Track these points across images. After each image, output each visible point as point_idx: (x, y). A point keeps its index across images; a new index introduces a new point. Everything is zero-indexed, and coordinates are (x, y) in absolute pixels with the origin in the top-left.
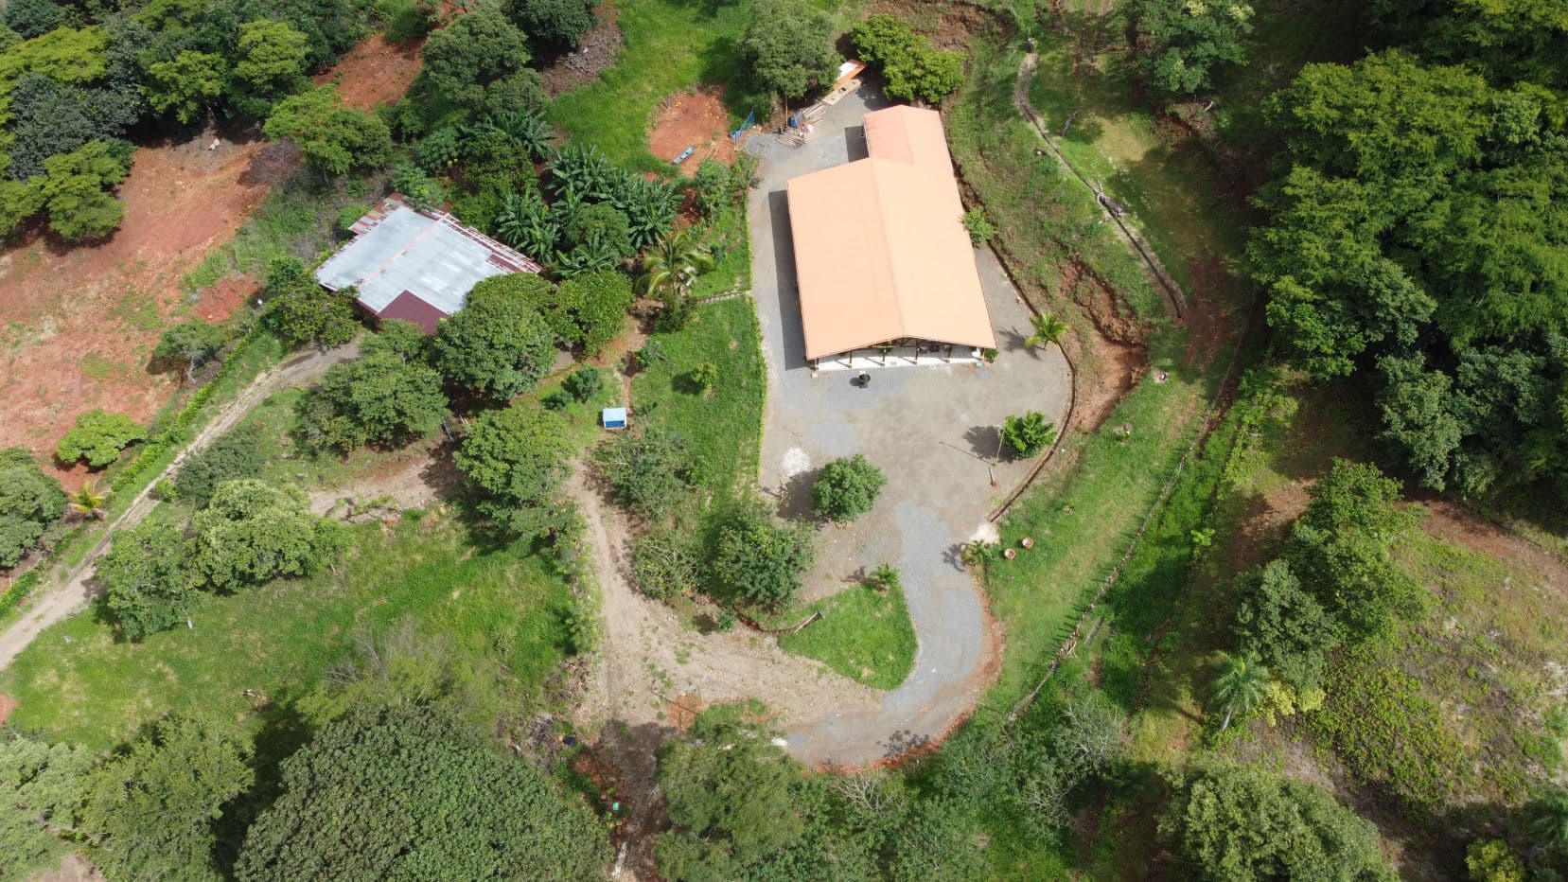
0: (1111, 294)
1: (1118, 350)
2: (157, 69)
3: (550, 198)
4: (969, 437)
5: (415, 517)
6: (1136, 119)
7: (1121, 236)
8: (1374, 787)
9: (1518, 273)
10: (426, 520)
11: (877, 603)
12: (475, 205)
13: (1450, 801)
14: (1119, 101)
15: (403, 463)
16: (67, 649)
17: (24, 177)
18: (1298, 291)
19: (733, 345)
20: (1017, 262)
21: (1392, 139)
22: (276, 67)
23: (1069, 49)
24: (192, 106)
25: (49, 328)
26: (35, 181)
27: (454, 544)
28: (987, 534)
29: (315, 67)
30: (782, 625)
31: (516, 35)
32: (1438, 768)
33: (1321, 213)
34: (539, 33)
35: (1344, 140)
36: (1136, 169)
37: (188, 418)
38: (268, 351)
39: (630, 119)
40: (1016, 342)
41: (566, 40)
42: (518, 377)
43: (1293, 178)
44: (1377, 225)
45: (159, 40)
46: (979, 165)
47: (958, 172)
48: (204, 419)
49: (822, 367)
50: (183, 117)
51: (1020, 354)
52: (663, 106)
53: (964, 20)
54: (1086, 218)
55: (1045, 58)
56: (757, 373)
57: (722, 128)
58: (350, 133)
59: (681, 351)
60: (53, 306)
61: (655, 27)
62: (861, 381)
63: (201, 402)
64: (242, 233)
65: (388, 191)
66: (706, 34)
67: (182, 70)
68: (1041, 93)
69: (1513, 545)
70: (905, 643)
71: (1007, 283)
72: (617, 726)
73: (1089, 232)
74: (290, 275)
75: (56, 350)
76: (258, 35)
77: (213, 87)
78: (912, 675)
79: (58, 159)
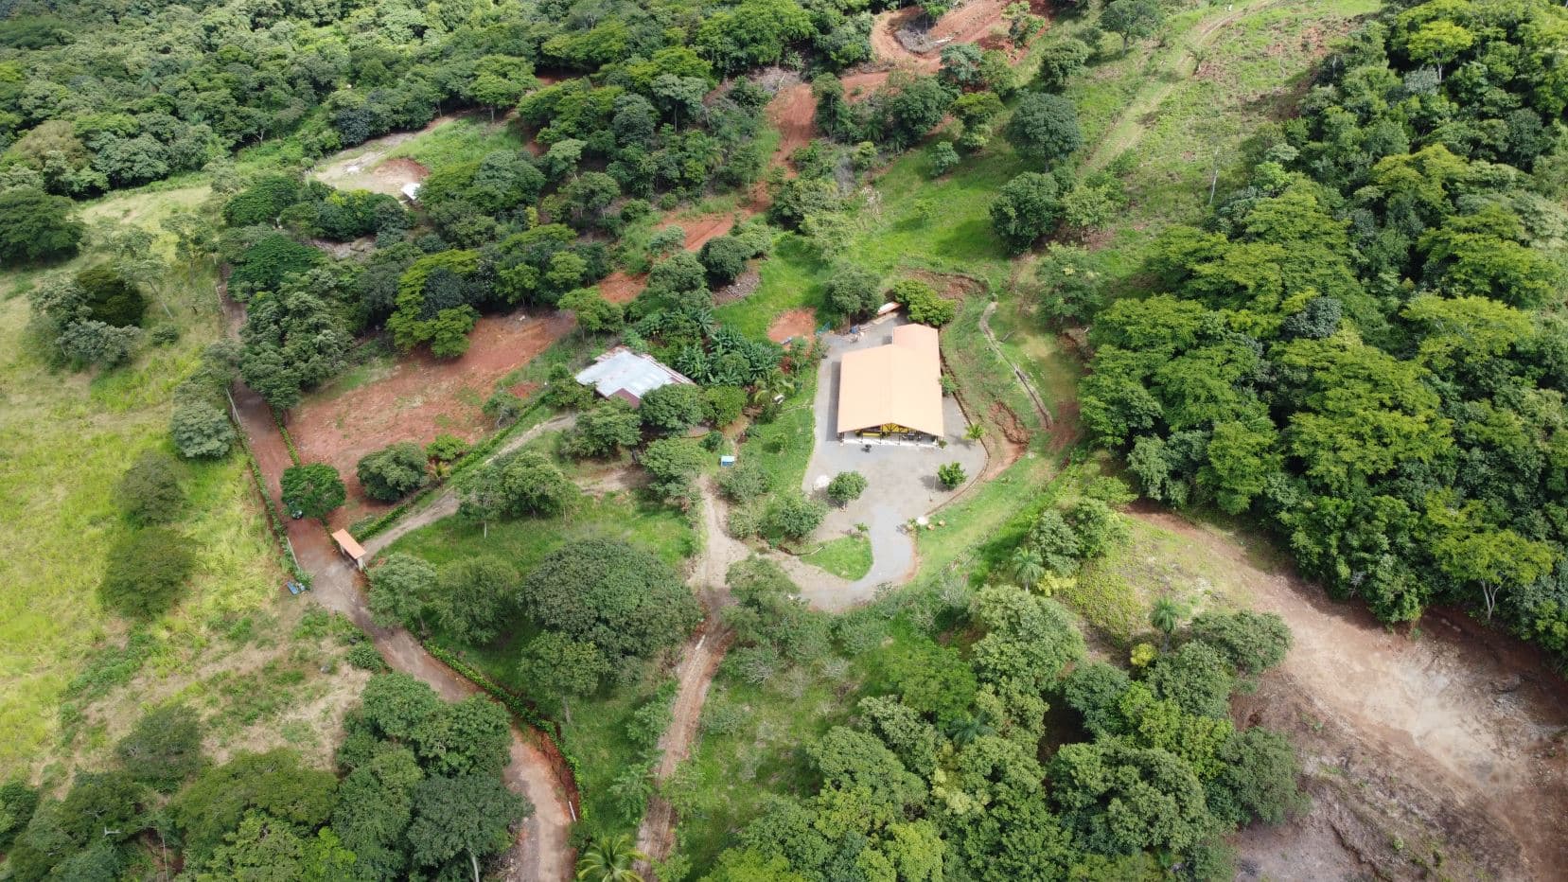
0: (1014, 417)
1: (1015, 446)
2: (503, 273)
3: (708, 351)
4: (922, 479)
5: (612, 495)
6: (1048, 336)
7: (1024, 389)
8: (1099, 630)
9: (1199, 391)
10: (617, 498)
11: (856, 544)
12: (665, 352)
13: (1133, 632)
14: (1040, 328)
15: (608, 471)
16: (417, 543)
17: (425, 320)
18: (1098, 403)
19: (799, 430)
20: (968, 405)
21: (1148, 329)
22: (568, 275)
23: (1016, 301)
24: (517, 294)
25: (418, 401)
26: (431, 322)
27: (631, 511)
28: (922, 521)
29: (586, 281)
30: (803, 551)
31: (702, 269)
32: (1129, 617)
33: (1112, 365)
34: (714, 270)
35: (1125, 331)
36: (1041, 361)
37: (495, 443)
38: (542, 414)
39: (759, 320)
40: (958, 441)
41: (728, 275)
42: (679, 424)
43: (1101, 350)
44: (1138, 372)
45: (508, 258)
46: (956, 357)
47: (942, 358)
48: (503, 445)
49: (847, 441)
50: (510, 300)
51: (960, 446)
52: (778, 317)
53: (962, 286)
54: (1007, 380)
55: (1002, 305)
56: (809, 442)
57: (811, 330)
58: (604, 311)
59: (768, 433)
60: (422, 391)
61: (779, 276)
62: (867, 448)
63: (502, 436)
64: (533, 362)
65: (619, 344)
66: (808, 282)
67: (518, 273)
68: (994, 321)
69: (1199, 534)
70: (867, 560)
71: (961, 414)
72: (709, 588)
73: (1007, 387)
74: (560, 374)
75: (422, 412)
76: (562, 259)
77: (530, 284)
78: (868, 575)
79: (446, 312)
